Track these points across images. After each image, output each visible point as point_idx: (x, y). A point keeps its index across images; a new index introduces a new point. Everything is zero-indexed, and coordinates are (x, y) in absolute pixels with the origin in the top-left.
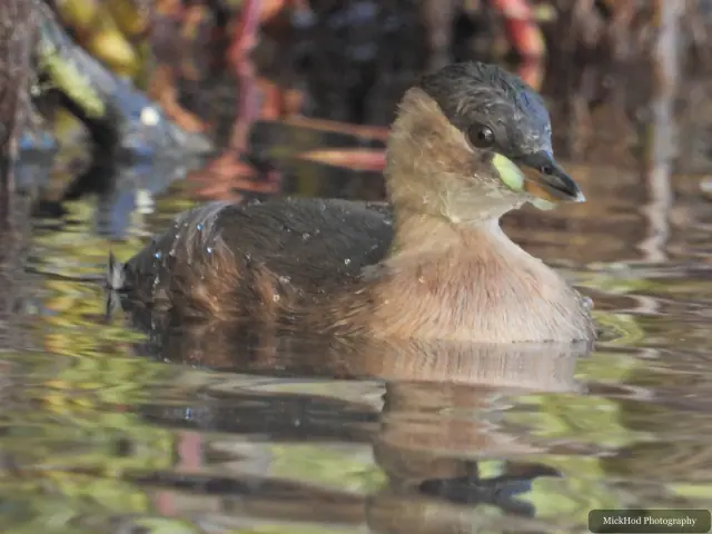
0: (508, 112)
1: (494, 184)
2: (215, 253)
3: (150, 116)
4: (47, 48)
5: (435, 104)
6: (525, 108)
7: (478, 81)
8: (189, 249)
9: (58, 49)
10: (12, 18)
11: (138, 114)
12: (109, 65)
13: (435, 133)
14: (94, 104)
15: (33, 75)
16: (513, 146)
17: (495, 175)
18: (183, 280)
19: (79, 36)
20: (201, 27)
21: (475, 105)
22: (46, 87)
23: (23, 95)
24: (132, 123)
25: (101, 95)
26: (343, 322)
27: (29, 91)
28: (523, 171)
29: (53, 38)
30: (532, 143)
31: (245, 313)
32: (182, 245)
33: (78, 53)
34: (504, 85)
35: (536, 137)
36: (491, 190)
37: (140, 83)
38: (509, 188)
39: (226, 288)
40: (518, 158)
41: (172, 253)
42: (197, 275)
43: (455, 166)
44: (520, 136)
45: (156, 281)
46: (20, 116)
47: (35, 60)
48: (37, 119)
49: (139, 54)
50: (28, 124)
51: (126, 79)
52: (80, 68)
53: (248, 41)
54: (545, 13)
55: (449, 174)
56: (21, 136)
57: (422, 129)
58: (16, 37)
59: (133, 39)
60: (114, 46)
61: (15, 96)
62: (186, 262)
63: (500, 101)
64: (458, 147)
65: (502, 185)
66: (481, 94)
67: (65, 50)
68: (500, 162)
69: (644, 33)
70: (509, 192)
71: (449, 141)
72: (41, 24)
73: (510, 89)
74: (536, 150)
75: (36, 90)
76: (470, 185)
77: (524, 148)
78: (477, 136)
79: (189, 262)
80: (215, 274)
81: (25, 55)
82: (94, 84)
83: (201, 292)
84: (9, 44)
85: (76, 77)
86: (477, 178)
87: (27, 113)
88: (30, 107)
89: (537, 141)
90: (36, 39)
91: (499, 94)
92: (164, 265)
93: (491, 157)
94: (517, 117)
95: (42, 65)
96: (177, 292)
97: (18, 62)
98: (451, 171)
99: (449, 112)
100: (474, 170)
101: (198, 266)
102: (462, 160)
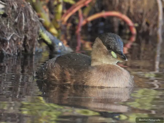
0: (115, 43)
1: (111, 57)
2: (56, 67)
3: (60, 44)
4: (41, 31)
5: (101, 41)
6: (118, 42)
7: (110, 37)
8: (50, 67)
9: (43, 31)
10: (34, 25)
11: (58, 44)
12: (53, 34)
13: (101, 47)
14: (50, 42)
15: (38, 36)
16: (115, 50)
17: (111, 55)
18: (49, 73)
19: (47, 29)
20: (70, 27)
21: (109, 41)
22: (40, 38)
23: (36, 40)
24: (57, 45)
25: (51, 40)
26: (86, 78)
27: (37, 39)
28: (117, 55)
29: (42, 29)
30: (118, 49)
31: (63, 78)
32: (48, 66)
33: (47, 32)
34: (115, 38)
35: (119, 48)
36: (111, 58)
37: (58, 38)
38: (114, 58)
39: (59, 74)
40: (116, 52)
41: (46, 68)
42: (52, 71)
43: (104, 53)
44: (117, 48)
45: (44, 73)
46: (35, 44)
47: (38, 33)
48: (39, 44)
49: (58, 32)
50: (37, 45)
51: (56, 37)
52: (47, 35)
53: (79, 30)
54: (136, 25)
55: (103, 55)
56: (35, 48)
57: (99, 46)
58: (35, 28)
59: (57, 29)
60: (54, 30)
61: (35, 40)
62: (49, 69)
63: (113, 41)
64: (105, 49)
65: (113, 57)
66: (110, 39)
67: (44, 31)
68: (113, 53)
69: (155, 29)
70: (114, 59)
71: (103, 48)
72: (40, 26)
73: (116, 39)
74: (119, 51)
75: (38, 39)
76: (107, 57)
77: (117, 50)
78: (109, 48)
79: (50, 69)
80: (56, 71)
81: (36, 32)
82: (50, 38)
83: (53, 75)
84: (33, 30)
85: (46, 36)
86: (108, 56)
87: (37, 43)
88: (37, 42)
89: (119, 49)
90: (39, 29)
91: (113, 39)
92: (45, 70)
93: (111, 52)
94: (116, 44)
95: (40, 34)
96: (48, 75)
97: (35, 33)
98: (103, 54)
99: (104, 43)
100: (108, 54)
101: (52, 70)
102: (106, 52)
